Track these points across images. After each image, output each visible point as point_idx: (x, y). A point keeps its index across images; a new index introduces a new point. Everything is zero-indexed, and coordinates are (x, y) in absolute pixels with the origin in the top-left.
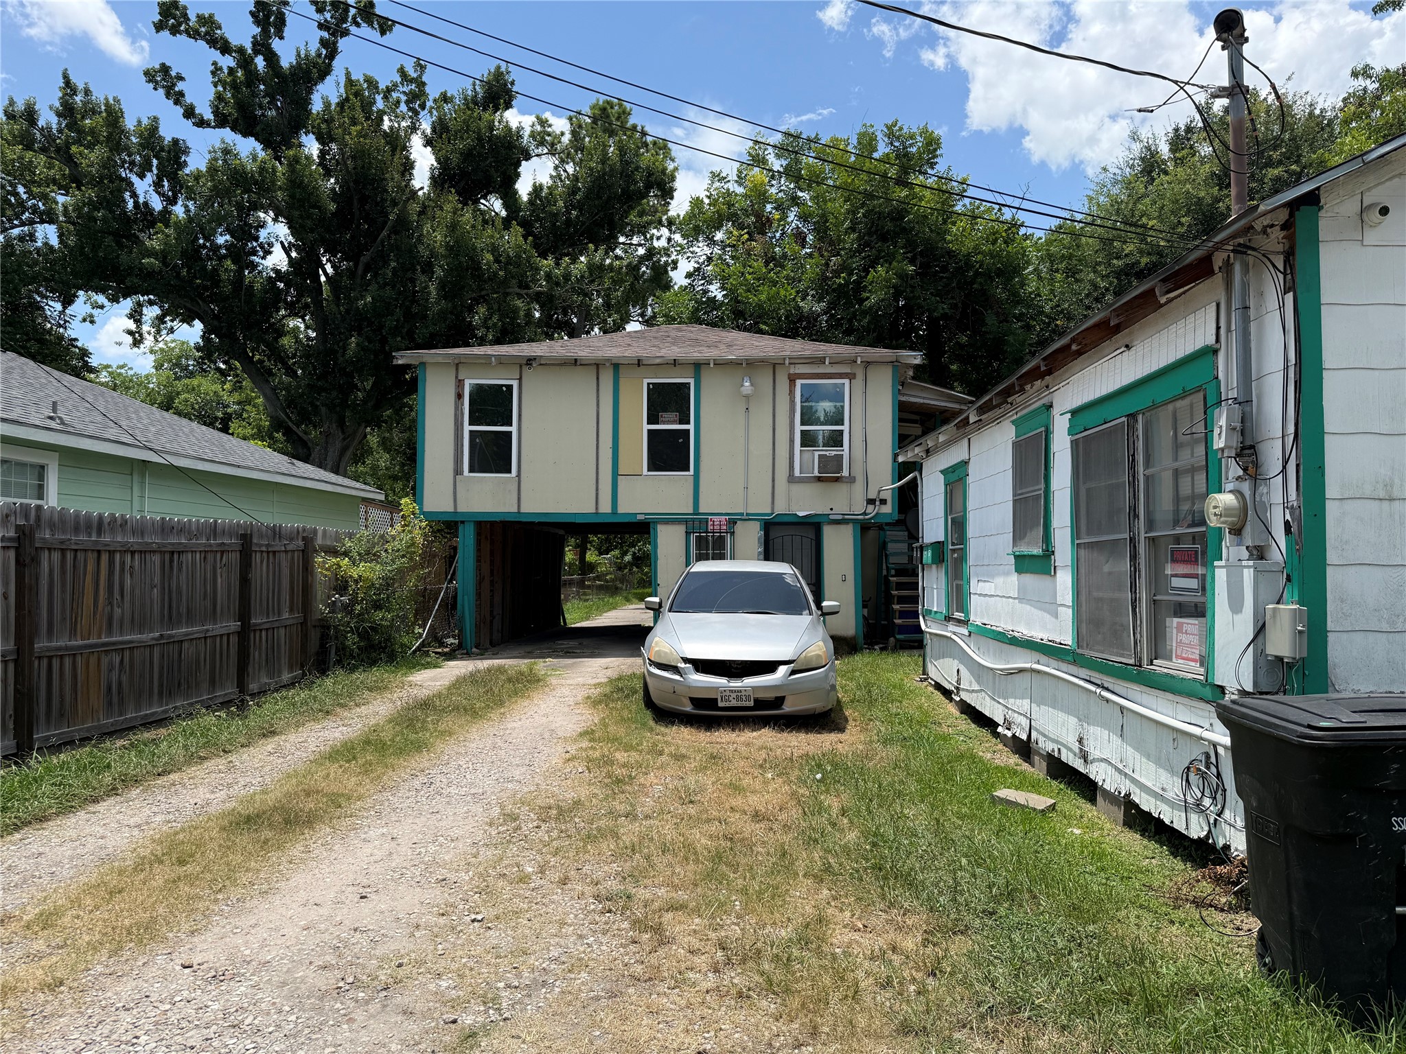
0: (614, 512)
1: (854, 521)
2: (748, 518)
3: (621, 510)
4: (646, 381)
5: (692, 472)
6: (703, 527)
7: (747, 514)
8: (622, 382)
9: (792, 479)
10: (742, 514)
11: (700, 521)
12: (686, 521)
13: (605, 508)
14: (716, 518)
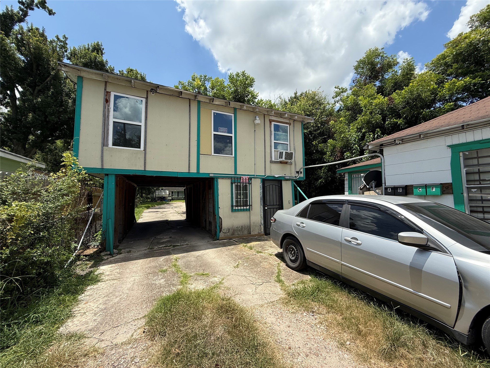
0: (198, 172)
1: (292, 180)
2: (256, 177)
3: (201, 171)
4: (213, 111)
5: (233, 156)
6: (239, 180)
7: (256, 176)
8: (202, 109)
9: (271, 162)
10: (254, 175)
11: (237, 178)
12: (231, 178)
13: (194, 170)
14: (244, 177)
